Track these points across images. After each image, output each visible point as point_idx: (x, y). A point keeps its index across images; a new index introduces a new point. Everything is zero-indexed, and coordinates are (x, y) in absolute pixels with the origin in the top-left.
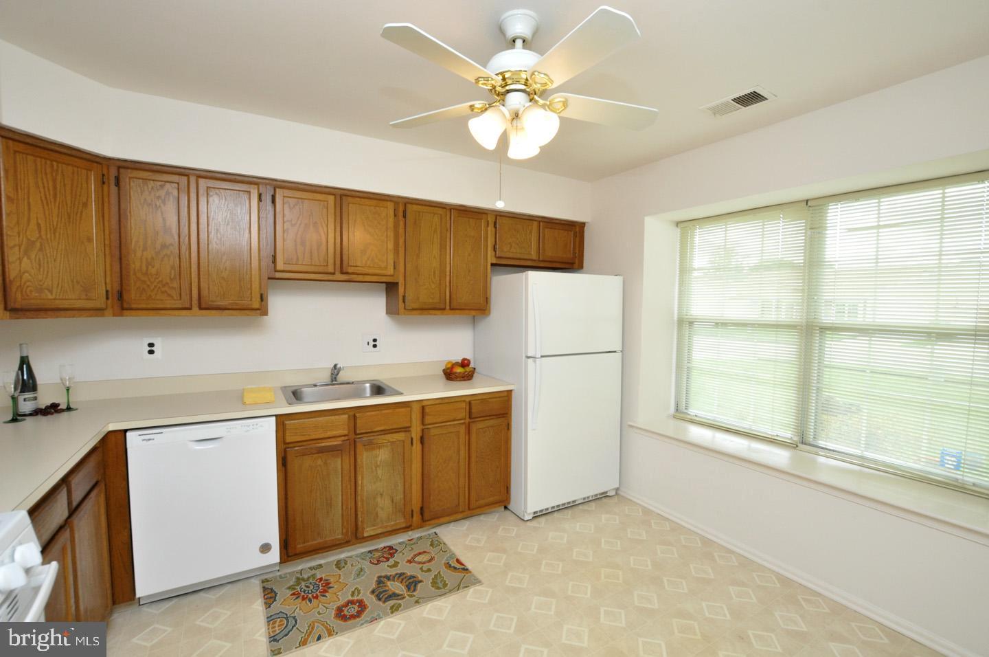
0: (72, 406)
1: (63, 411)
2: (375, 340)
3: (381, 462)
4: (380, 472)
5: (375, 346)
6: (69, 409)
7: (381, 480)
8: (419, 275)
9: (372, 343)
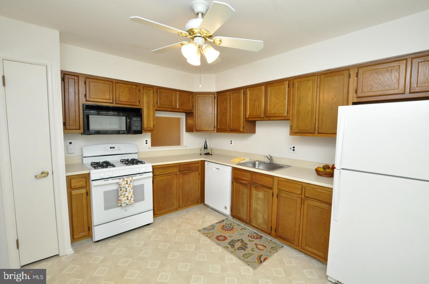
0: (212, 154)
1: (210, 155)
2: (294, 147)
3: (260, 197)
4: (259, 202)
5: (294, 150)
6: (211, 155)
7: (259, 205)
8: (299, 115)
9: (292, 149)
